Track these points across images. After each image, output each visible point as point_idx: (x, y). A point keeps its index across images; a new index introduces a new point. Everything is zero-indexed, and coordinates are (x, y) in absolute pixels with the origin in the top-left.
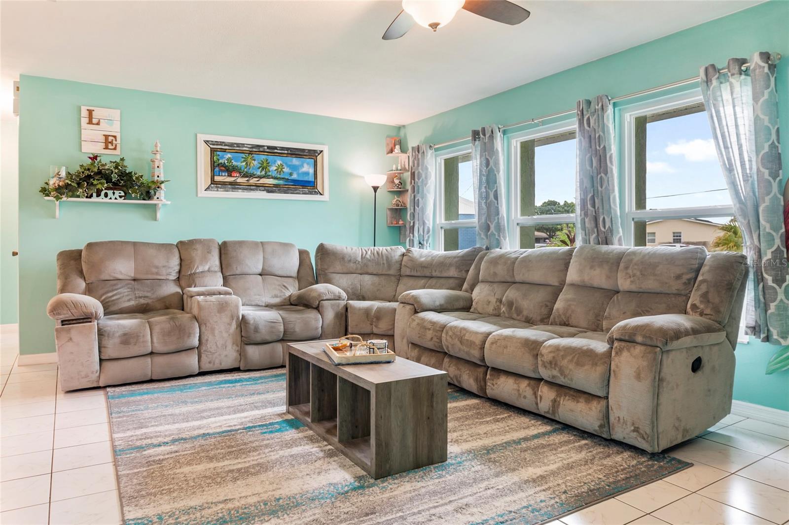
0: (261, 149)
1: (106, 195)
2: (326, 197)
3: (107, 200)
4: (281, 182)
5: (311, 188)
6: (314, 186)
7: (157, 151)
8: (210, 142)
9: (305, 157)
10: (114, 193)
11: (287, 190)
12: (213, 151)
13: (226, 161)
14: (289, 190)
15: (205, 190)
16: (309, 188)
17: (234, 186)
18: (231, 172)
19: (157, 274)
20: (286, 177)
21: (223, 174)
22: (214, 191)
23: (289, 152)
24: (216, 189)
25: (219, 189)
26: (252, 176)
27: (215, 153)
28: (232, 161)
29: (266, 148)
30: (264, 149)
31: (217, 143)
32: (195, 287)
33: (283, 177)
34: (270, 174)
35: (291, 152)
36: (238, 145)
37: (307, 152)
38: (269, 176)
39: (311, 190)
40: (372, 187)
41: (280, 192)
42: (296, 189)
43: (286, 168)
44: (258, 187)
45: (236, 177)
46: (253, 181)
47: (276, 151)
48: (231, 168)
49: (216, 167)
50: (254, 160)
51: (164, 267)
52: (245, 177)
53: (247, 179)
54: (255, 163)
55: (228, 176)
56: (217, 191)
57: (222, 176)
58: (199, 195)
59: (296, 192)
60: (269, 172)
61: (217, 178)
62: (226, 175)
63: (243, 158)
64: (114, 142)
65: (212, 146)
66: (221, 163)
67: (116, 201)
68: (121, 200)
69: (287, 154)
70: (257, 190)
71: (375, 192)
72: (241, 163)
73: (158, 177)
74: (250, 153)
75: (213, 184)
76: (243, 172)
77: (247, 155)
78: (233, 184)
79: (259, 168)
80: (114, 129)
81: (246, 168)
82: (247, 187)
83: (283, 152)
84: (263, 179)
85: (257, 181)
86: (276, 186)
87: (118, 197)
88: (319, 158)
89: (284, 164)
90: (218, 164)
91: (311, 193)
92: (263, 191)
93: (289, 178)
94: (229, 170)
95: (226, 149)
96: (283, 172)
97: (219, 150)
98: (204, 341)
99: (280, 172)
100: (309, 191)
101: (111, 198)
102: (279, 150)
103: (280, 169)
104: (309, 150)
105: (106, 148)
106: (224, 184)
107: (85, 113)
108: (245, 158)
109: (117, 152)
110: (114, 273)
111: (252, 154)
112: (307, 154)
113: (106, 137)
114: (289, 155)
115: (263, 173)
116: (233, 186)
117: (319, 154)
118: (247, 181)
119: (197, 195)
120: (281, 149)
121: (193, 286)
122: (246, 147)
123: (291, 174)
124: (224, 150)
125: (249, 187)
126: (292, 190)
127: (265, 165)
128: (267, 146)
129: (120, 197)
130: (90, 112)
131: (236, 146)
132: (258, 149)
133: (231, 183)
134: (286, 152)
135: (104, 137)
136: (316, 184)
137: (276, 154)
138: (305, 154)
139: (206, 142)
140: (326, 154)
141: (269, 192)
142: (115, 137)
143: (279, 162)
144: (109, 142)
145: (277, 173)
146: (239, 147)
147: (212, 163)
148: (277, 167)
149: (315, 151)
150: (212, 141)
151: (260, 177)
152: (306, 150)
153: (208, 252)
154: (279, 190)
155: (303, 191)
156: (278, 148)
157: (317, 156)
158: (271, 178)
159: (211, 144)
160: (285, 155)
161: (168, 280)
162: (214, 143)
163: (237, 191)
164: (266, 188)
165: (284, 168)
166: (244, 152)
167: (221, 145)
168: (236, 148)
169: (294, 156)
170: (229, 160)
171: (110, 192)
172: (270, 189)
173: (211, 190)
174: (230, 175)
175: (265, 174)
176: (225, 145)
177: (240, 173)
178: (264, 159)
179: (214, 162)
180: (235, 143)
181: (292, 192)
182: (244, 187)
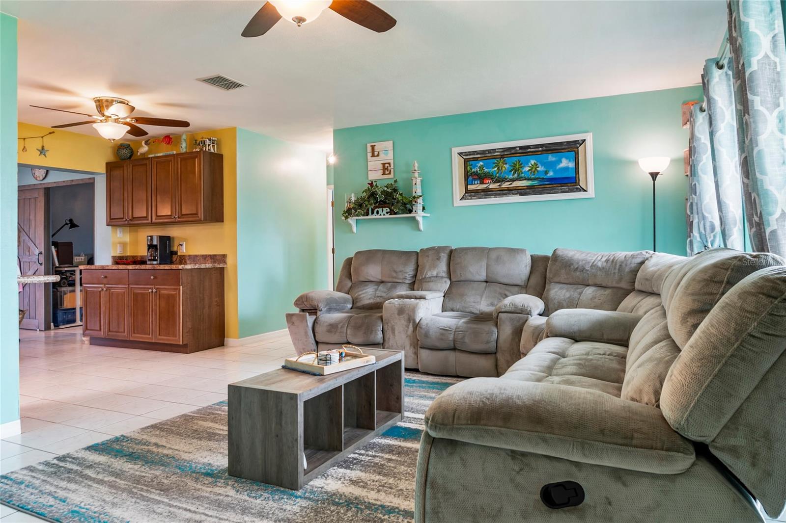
0: (513, 151)
1: (378, 213)
2: (591, 192)
3: (378, 216)
4: (535, 183)
5: (572, 184)
6: (576, 182)
7: (415, 170)
8: (464, 154)
9: (563, 151)
10: (383, 210)
11: (543, 190)
12: (466, 161)
13: (478, 169)
14: (545, 190)
15: (461, 200)
16: (569, 185)
17: (487, 193)
18: (483, 179)
19: (396, 278)
20: (542, 177)
21: (476, 182)
22: (468, 199)
23: (544, 148)
24: (470, 198)
25: (473, 198)
26: (503, 180)
27: (468, 163)
28: (484, 168)
29: (518, 149)
30: (517, 150)
31: (470, 153)
32: (421, 290)
33: (537, 177)
34: (523, 175)
35: (546, 149)
36: (490, 151)
37: (565, 145)
38: (522, 177)
39: (571, 187)
40: (650, 173)
41: (535, 193)
42: (552, 188)
43: (540, 167)
44: (510, 191)
45: (489, 183)
46: (506, 185)
47: (529, 150)
48: (482, 175)
49: (469, 176)
50: (506, 164)
51: (401, 271)
52: (498, 182)
53: (498, 184)
54: (507, 166)
55: (480, 183)
56: (471, 199)
57: (475, 184)
58: (455, 205)
59: (553, 191)
60: (522, 173)
61: (470, 187)
62: (479, 182)
63: (494, 163)
64: (389, 168)
65: (465, 157)
66: (474, 172)
67: (384, 216)
68: (388, 216)
69: (542, 151)
70: (510, 194)
71: (654, 179)
72: (493, 168)
73: (415, 192)
74: (502, 157)
75: (467, 193)
76: (495, 178)
77: (499, 159)
78: (485, 190)
79: (511, 171)
80: (388, 157)
81: (498, 173)
82: (499, 192)
83: (537, 149)
84: (515, 182)
85: (510, 185)
86: (529, 187)
87: (385, 214)
88: (581, 149)
89: (538, 163)
90: (471, 174)
91: (571, 191)
92: (516, 194)
93: (545, 177)
94: (482, 177)
95: (478, 158)
96: (538, 171)
97: (472, 160)
98: (386, 339)
99: (534, 172)
100: (569, 189)
101: (381, 215)
102: (533, 148)
103: (534, 169)
104: (568, 143)
105: (384, 174)
106: (476, 192)
107: (369, 149)
108: (496, 163)
109: (392, 176)
110: (368, 276)
111: (503, 158)
112: (566, 147)
113: (384, 164)
114: (544, 152)
115: (516, 175)
116: (485, 193)
117: (581, 145)
118: (499, 186)
119: (453, 205)
120: (534, 147)
121: (420, 289)
122: (497, 152)
123: (546, 173)
124: (477, 159)
125: (501, 192)
126: (548, 190)
127: (517, 167)
128: (518, 147)
129: (387, 213)
130: (373, 147)
131: (487, 152)
132: (509, 152)
133: (483, 190)
134: (541, 149)
135: (382, 165)
136: (577, 179)
137: (529, 154)
138: (563, 147)
139: (460, 154)
140: (589, 144)
141: (522, 194)
142: (389, 164)
143: (533, 162)
144: (385, 168)
145: (531, 173)
146: (491, 153)
147: (466, 173)
148: (530, 167)
149: (576, 141)
150: (466, 152)
151: (513, 180)
152: (564, 142)
153: (437, 259)
154: (533, 191)
155: (561, 189)
156: (531, 147)
157: (578, 148)
158: (524, 180)
159: (464, 156)
160: (540, 153)
161: (405, 283)
162: (466, 154)
163: (490, 198)
164: (519, 191)
165: (538, 167)
166: (496, 157)
167: (474, 154)
168: (486, 155)
169: (550, 152)
170: (481, 168)
171: (380, 210)
172: (522, 192)
173: (466, 199)
174: (482, 183)
175: (518, 176)
176: (477, 154)
177: (492, 179)
178: (516, 161)
179: (468, 172)
180: (487, 150)
181: (549, 191)
182: (497, 192)
